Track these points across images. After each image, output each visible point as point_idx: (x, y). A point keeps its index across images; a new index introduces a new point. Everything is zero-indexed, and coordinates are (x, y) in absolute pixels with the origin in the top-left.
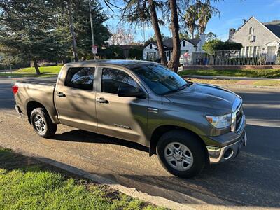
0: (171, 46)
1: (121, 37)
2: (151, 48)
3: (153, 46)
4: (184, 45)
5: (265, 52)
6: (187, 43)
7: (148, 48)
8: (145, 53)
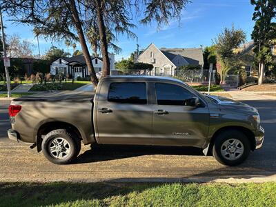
0: (83, 62)
1: (15, 49)
2: (61, 62)
3: (62, 61)
4: (96, 63)
5: (163, 71)
6: (99, 61)
7: (57, 62)
8: (53, 67)
